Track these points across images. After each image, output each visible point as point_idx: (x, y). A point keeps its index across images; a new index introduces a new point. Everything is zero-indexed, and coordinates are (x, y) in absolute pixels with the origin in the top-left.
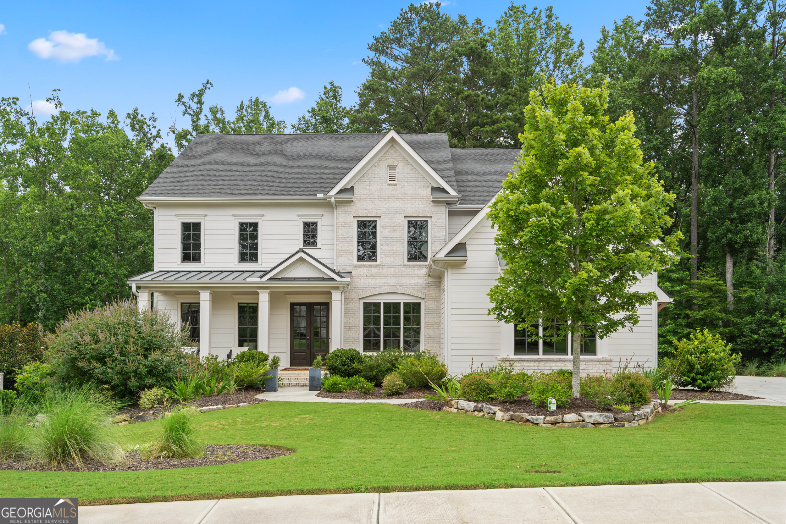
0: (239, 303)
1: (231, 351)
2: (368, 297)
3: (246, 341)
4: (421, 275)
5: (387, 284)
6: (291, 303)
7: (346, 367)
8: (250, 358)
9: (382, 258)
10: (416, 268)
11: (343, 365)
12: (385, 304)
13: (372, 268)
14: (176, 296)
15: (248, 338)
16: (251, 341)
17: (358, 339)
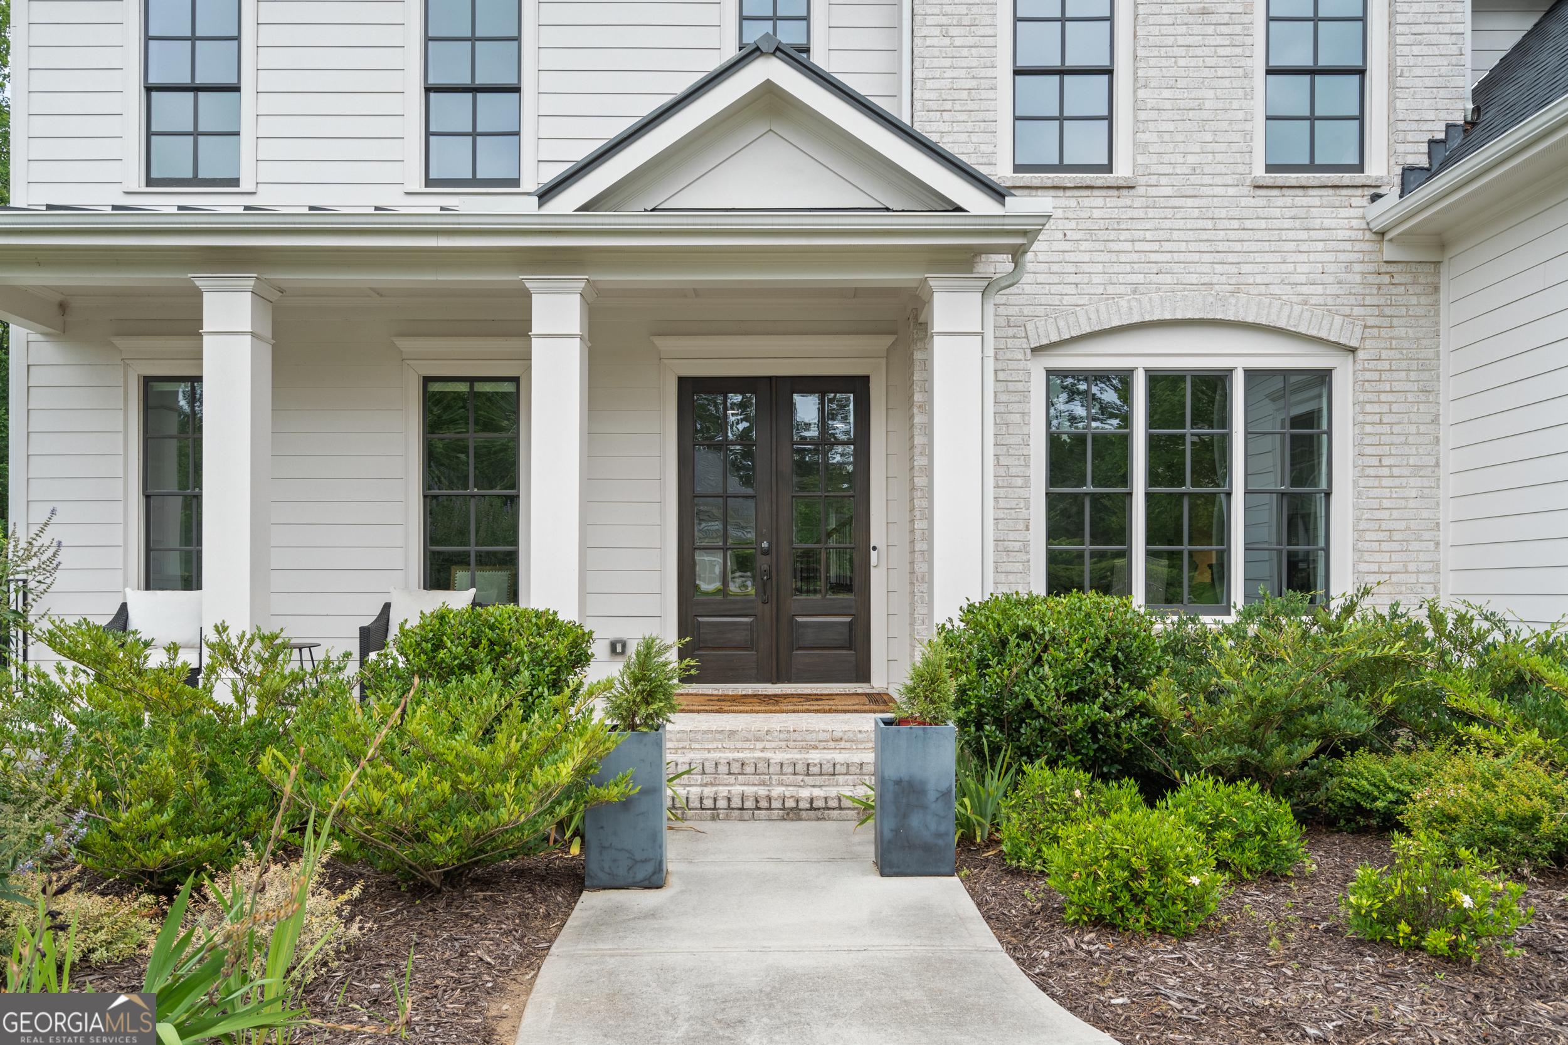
0: (427, 380)
1: (387, 607)
2: (1073, 340)
3: (462, 561)
4: (1341, 234)
5: (1168, 278)
6: (682, 380)
7: (1094, 710)
8: (481, 654)
9: (1139, 148)
10: (1313, 198)
11: (1074, 698)
12: (1155, 379)
13: (1096, 199)
14: (119, 342)
15: (473, 549)
16: (487, 561)
17: (1025, 549)
